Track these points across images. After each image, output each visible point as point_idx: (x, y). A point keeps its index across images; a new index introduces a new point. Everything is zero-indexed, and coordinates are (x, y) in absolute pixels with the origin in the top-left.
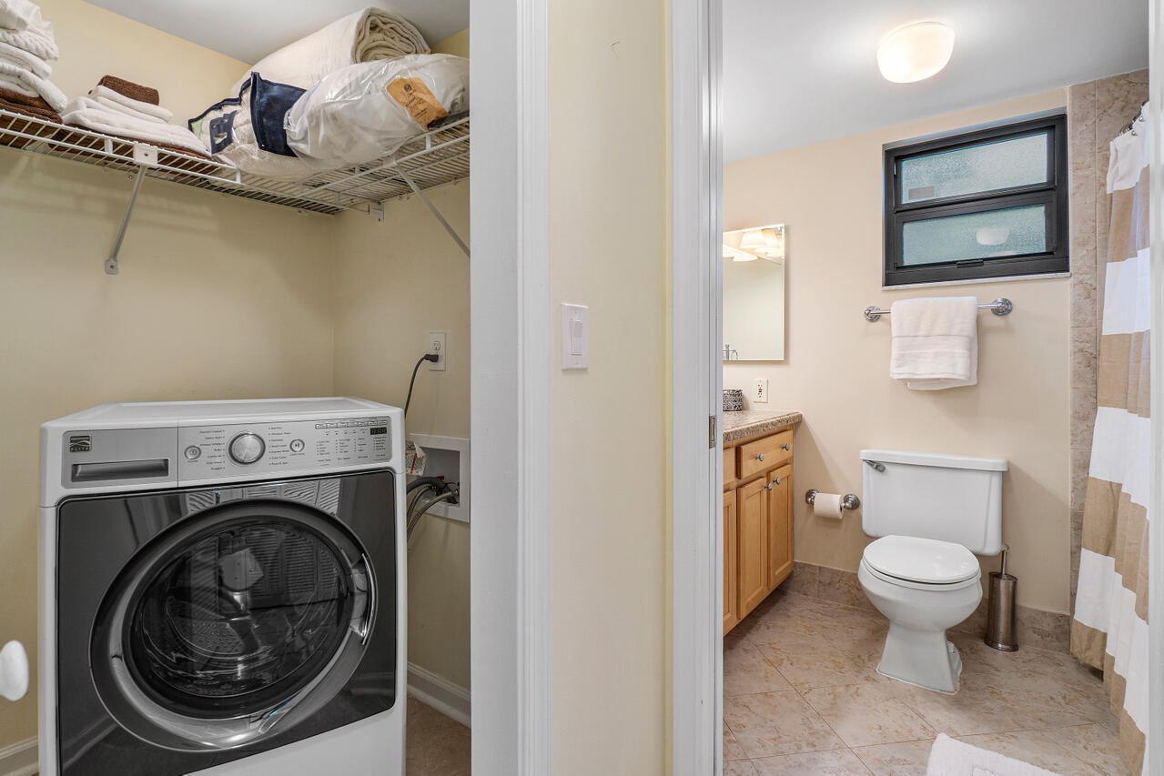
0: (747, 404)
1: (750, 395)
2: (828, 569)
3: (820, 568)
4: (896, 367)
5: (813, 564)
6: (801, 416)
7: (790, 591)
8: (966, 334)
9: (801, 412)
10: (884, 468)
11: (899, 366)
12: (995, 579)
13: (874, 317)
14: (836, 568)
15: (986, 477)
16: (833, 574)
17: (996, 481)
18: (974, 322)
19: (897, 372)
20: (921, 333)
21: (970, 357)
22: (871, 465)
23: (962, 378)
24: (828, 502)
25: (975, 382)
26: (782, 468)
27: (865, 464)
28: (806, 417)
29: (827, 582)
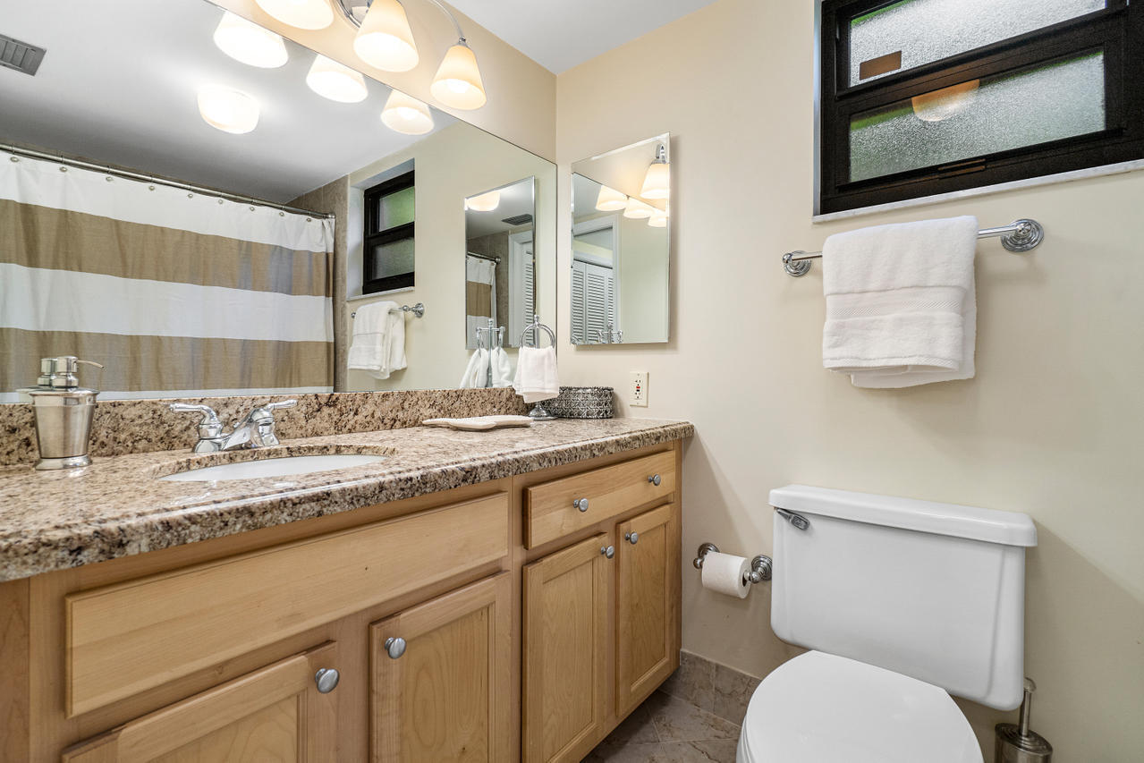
0: (622, 409)
1: (626, 397)
2: (729, 670)
3: (718, 667)
4: (829, 347)
5: (708, 659)
6: (692, 426)
7: (675, 697)
8: (955, 282)
9: (691, 423)
10: (807, 524)
11: (835, 345)
12: (1007, 745)
13: (801, 266)
14: (741, 671)
15: (995, 556)
16: (736, 679)
17: (1013, 566)
18: (971, 261)
19: (834, 356)
20: (873, 285)
21: (963, 325)
22: (787, 518)
23: (948, 364)
24: (724, 569)
25: (970, 374)
26: (652, 513)
27: (776, 515)
28: (700, 430)
29: (728, 690)
